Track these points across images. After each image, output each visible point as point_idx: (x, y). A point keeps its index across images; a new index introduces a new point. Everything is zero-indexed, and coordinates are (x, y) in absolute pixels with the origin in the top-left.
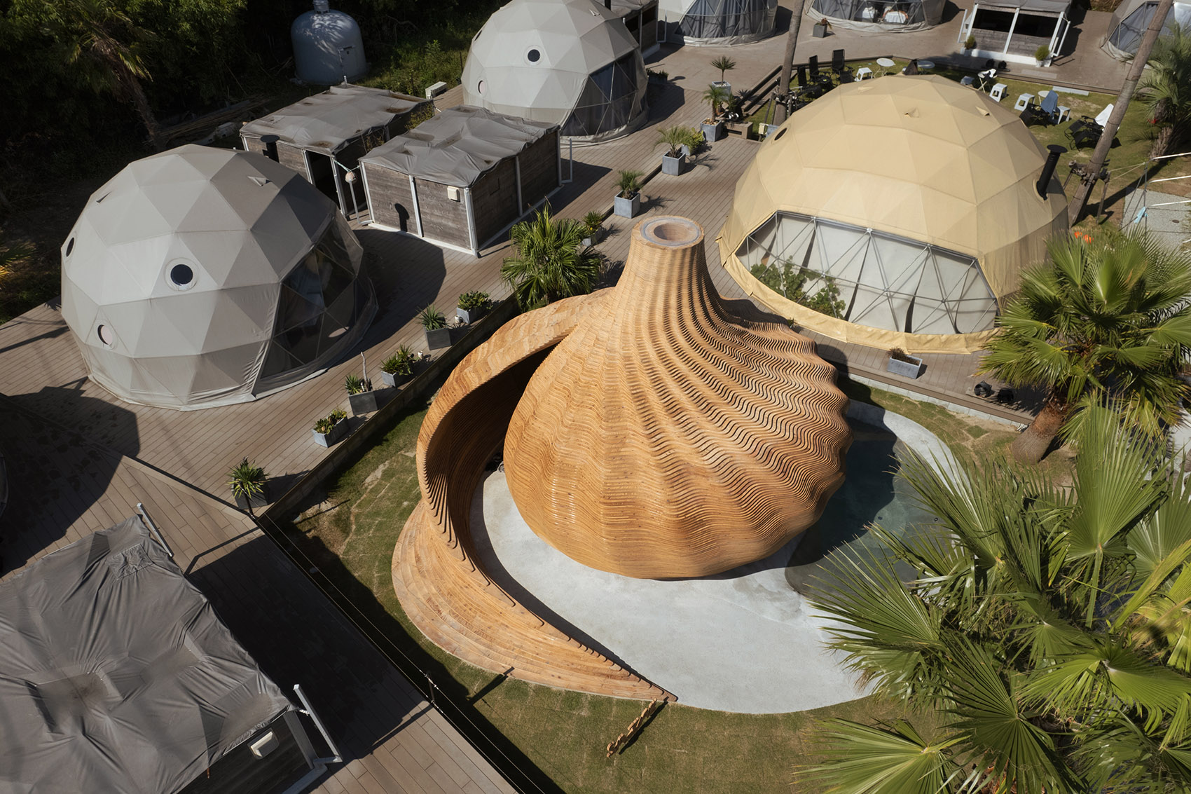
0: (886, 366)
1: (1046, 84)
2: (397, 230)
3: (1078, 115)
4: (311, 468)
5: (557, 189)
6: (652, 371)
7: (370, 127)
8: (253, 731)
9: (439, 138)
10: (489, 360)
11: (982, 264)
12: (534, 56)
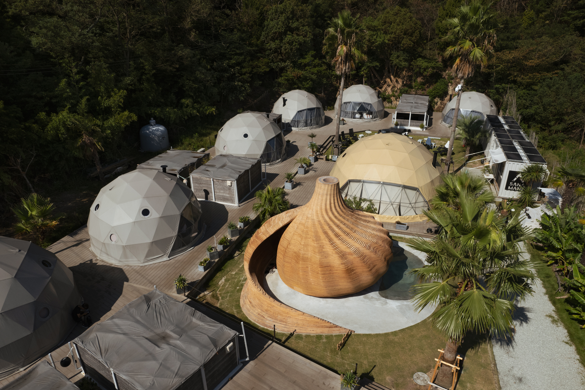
0: (395, 227)
1: (426, 136)
2: (204, 200)
3: (439, 146)
4: (200, 278)
5: (261, 182)
6: (328, 224)
7: (189, 163)
8: (227, 341)
9: (218, 166)
10: (268, 230)
11: (420, 190)
12: (246, 136)
